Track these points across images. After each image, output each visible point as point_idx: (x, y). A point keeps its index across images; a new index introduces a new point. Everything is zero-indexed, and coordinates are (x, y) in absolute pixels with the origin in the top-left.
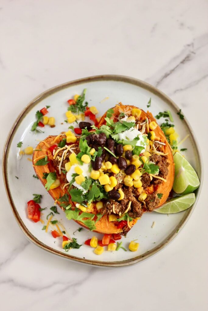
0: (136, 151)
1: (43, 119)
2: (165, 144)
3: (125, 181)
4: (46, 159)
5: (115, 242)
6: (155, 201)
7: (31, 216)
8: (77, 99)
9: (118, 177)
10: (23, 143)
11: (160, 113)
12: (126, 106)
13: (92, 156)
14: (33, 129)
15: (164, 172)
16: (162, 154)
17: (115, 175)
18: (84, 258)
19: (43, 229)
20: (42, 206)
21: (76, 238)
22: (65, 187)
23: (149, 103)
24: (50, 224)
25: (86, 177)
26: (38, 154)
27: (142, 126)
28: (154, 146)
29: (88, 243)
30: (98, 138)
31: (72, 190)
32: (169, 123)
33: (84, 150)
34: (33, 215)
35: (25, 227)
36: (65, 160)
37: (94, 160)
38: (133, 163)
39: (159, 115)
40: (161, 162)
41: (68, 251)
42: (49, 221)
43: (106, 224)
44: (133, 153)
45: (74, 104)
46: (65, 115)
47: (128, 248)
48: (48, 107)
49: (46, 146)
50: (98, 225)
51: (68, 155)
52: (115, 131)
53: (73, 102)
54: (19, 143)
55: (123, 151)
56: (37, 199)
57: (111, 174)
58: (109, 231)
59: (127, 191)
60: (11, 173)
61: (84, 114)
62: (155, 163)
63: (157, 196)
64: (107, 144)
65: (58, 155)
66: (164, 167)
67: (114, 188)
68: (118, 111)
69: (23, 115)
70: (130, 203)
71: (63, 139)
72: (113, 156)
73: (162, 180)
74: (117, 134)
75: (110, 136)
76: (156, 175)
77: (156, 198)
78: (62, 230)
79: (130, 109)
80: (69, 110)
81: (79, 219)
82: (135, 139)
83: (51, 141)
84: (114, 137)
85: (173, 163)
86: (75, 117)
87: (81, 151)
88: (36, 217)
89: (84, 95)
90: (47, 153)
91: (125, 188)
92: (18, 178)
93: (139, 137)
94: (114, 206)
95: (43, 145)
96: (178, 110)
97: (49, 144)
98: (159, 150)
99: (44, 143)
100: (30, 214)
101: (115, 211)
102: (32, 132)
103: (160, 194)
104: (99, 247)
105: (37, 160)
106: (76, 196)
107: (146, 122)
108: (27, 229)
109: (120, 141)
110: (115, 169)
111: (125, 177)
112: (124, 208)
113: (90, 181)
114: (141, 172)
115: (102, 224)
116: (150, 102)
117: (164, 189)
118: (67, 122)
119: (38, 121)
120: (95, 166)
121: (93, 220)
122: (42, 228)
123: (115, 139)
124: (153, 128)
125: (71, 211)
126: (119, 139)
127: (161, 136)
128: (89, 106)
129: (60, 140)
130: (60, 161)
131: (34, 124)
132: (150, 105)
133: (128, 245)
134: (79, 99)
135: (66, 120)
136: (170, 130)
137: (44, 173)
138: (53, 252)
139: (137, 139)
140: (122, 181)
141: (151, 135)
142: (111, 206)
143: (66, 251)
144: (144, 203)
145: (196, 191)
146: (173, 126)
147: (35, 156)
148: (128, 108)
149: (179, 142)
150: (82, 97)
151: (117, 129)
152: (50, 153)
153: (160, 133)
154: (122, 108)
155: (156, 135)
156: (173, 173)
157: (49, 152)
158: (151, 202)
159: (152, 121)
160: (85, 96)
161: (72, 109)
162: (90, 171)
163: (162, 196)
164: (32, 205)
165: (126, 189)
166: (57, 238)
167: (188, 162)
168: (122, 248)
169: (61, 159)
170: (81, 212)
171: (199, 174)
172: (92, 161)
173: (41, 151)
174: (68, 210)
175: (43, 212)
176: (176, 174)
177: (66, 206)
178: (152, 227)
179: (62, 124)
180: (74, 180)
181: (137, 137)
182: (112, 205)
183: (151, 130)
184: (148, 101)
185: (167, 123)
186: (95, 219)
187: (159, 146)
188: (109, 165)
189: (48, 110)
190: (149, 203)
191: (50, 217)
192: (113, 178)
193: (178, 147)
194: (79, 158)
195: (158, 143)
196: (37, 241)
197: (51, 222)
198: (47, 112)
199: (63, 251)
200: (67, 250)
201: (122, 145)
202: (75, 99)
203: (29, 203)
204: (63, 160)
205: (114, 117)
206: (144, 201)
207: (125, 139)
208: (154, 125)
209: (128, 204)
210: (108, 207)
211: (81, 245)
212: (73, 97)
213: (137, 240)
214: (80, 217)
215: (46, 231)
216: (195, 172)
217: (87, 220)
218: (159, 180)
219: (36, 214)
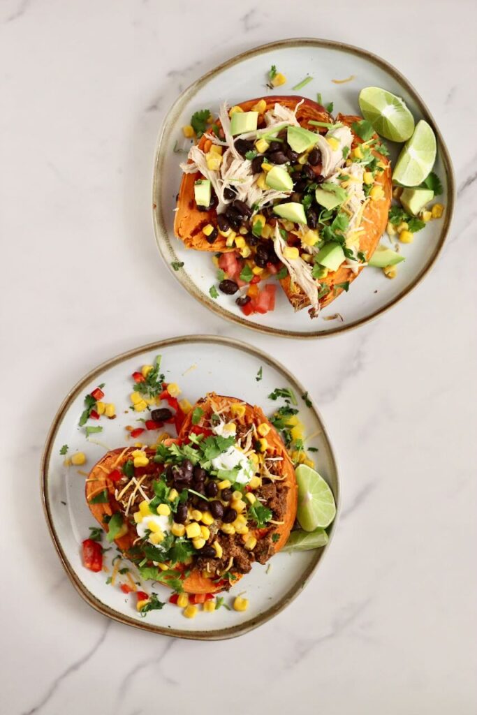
0: (237, 487)
1: (97, 407)
2: (281, 459)
3: (223, 530)
4: (105, 494)
5: (213, 597)
6: (269, 553)
7: (88, 565)
8: (147, 375)
9: (212, 528)
10: (68, 446)
11: (276, 390)
12: (222, 398)
13: (172, 504)
16: (278, 478)
17: (207, 527)
18: (169, 627)
19: (107, 583)
20: (105, 545)
21: (156, 593)
22: (137, 542)
23: (258, 374)
24: (118, 573)
25: (165, 532)
26: (93, 486)
27: (246, 437)
28: (265, 466)
29: (174, 600)
31: (146, 548)
32: (291, 406)
33: (161, 492)
34: (92, 564)
35: (81, 583)
36: (134, 506)
38: (233, 506)
39: (275, 393)
41: (146, 615)
42: (116, 570)
43: (199, 582)
44: (232, 489)
45: (142, 382)
46: (129, 398)
47: (232, 605)
48: (102, 386)
49: (103, 472)
51: (137, 498)
52: (205, 456)
54: (63, 448)
55: (218, 490)
56: (96, 535)
57: (201, 523)
58: (204, 590)
60: (54, 498)
61: (159, 396)
62: (266, 501)
63: (271, 541)
65: (123, 498)
66: (280, 506)
67: (207, 542)
68: (210, 409)
70: (232, 559)
71: (129, 462)
72: (203, 499)
73: (277, 524)
74: (208, 460)
75: (198, 465)
77: (270, 548)
78: (135, 581)
79: (228, 404)
80: (135, 389)
81: (159, 578)
82: (235, 467)
83: (111, 464)
84: (205, 465)
85: (295, 484)
86: (146, 403)
88: (96, 566)
89: (158, 365)
90: (107, 483)
91: (223, 537)
92: (65, 504)
93: (242, 464)
94: (208, 565)
95: (100, 471)
97: (109, 468)
99: (101, 469)
100: (87, 561)
101: (210, 570)
103: (277, 535)
104: (191, 607)
105: (92, 495)
106: (153, 554)
107: (253, 429)
108: (85, 587)
109: (213, 473)
110: (208, 519)
111: (222, 525)
112: (223, 565)
113: (171, 538)
114: (245, 517)
115: (193, 581)
116: (260, 373)
118: (133, 408)
119: (88, 410)
120: (178, 517)
121: (179, 579)
122: (106, 581)
123: (205, 468)
124: (264, 433)
125: (147, 569)
126: (212, 468)
127: (275, 443)
128: (166, 381)
129: (124, 462)
130: (126, 507)
131: (83, 415)
132: (261, 376)
133: (233, 600)
134: (150, 374)
135: (132, 406)
136: (292, 420)
137: (104, 516)
138: (123, 622)
139: (239, 467)
140: (219, 531)
141: (261, 445)
142: (205, 565)
143: (143, 617)
144: (253, 554)
145: (328, 530)
146: (297, 411)
147: (89, 490)
148: (225, 402)
149: (306, 438)
150: (155, 369)
151: (209, 454)
152: (110, 483)
153: (275, 440)
154: (216, 402)
155: (269, 443)
156: (295, 500)
157: (108, 480)
158: (262, 555)
159: (262, 423)
160: (160, 367)
161: (141, 389)
162: (171, 523)
163: (280, 538)
164: (89, 546)
165: (226, 538)
166: (130, 593)
167: (319, 475)
168: (224, 605)
169: (127, 505)
170: (161, 570)
171: (335, 493)
172: (172, 512)
173: (97, 481)
174: (142, 567)
175: (107, 554)
176: (300, 500)
177: (139, 562)
178: (267, 572)
179: (126, 412)
180: (147, 537)
181: (237, 464)
182: (206, 563)
183: (261, 437)
184: (259, 370)
185: (288, 407)
186: (183, 577)
187: (273, 466)
188: (199, 515)
189: (103, 390)
190: (259, 556)
191: (116, 562)
193: (304, 446)
194: (154, 508)
195: (272, 461)
196: (99, 604)
197: (119, 570)
198: (102, 395)
200: (143, 614)
201: (216, 480)
202: (146, 371)
203: (85, 543)
204: (130, 506)
205: (204, 419)
206: (252, 551)
207: (221, 468)
208: (265, 429)
209: (228, 560)
210: (200, 564)
211: (164, 604)
212: (142, 368)
213: (245, 592)
215: (112, 586)
216: (329, 490)
217: (171, 579)
219: (96, 560)
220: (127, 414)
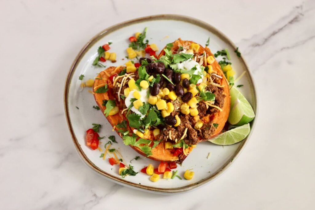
0: (193, 81)
1: (105, 55)
2: (221, 77)
3: (181, 108)
4: (106, 87)
5: (171, 171)
6: (211, 129)
7: (89, 144)
8: (138, 37)
9: (175, 104)
10: (84, 76)
11: (218, 52)
12: (185, 42)
13: (150, 83)
14: (95, 63)
15: (220, 101)
16: (219, 86)
17: (172, 101)
18: (140, 184)
19: (100, 157)
20: (101, 135)
23: (207, 42)
24: (108, 152)
25: (144, 103)
26: (99, 83)
27: (200, 59)
28: (211, 78)
29: (144, 171)
30: (157, 66)
31: (130, 115)
32: (227, 61)
33: (143, 76)
34: (92, 143)
35: (84, 153)
36: (125, 86)
37: (152, 85)
38: (190, 91)
39: (217, 54)
40: (217, 92)
42: (107, 150)
43: (162, 151)
44: (190, 82)
45: (135, 42)
46: (126, 52)
47: (183, 176)
48: (110, 43)
49: (106, 75)
50: (155, 151)
51: (127, 82)
52: (174, 60)
53: (134, 39)
54: (81, 76)
55: (181, 79)
56: (96, 128)
57: (168, 100)
58: (166, 158)
59: (183, 118)
60: (72, 103)
61: (145, 50)
62: (211, 92)
63: (212, 125)
64: (165, 72)
65: (118, 81)
66: (220, 97)
67: (171, 114)
68: (177, 46)
69: (85, 49)
70: (186, 129)
71: (124, 69)
72: (171, 83)
73: (217, 109)
74: (175, 64)
75: (169, 66)
76: (212, 104)
78: (119, 158)
79: (188, 45)
80: (130, 47)
81: (136, 145)
82: (192, 69)
83: (112, 71)
84: (173, 66)
85: (229, 95)
86: (136, 53)
87: (140, 77)
88: (95, 144)
90: (107, 82)
91: (181, 116)
92: (78, 108)
93: (197, 67)
94: (170, 132)
95: (104, 75)
96: (236, 48)
97: (110, 73)
98: (215, 81)
99: (105, 73)
100: (89, 142)
101: (171, 137)
102: (94, 67)
103: (216, 124)
104: (155, 175)
105: (97, 88)
106: (134, 122)
107: (204, 56)
108: (86, 155)
109: (178, 70)
110: (173, 96)
111: (182, 104)
112: (180, 134)
113: (148, 106)
114: (197, 100)
115: (159, 151)
116: (208, 41)
117: (220, 120)
118: (127, 57)
119: (99, 56)
120: (153, 91)
121: (149, 146)
122: (100, 156)
123: (173, 68)
124: (211, 62)
125: (129, 137)
127: (217, 69)
128: (149, 44)
129: (120, 71)
130: (119, 88)
131: (96, 59)
132: (209, 43)
133: (183, 174)
134: (140, 36)
135: (127, 56)
136: (227, 67)
137: (103, 101)
138: (109, 176)
139: (195, 69)
140: (179, 109)
141: (209, 69)
142: (168, 132)
143: (123, 178)
144: (200, 131)
146: (230, 64)
147: (95, 85)
148: (187, 44)
150: (144, 34)
152: (110, 83)
153: (217, 67)
154: (181, 43)
155: (213, 69)
156: (229, 105)
157: (109, 81)
158: (207, 130)
159: (210, 56)
160: (147, 34)
161: (133, 45)
162: (148, 97)
163: (218, 126)
164: (91, 133)
165: (183, 117)
166: (114, 165)
167: (244, 97)
168: (177, 176)
169: (120, 86)
170: (138, 138)
171: (254, 109)
172: (150, 87)
173: (101, 79)
174: (125, 135)
175: (102, 141)
176: (232, 107)
177: (124, 132)
178: (207, 158)
179: (123, 59)
181: (194, 67)
183: (208, 64)
184: (207, 40)
185: (225, 61)
186: (152, 145)
187: (216, 79)
188: (167, 91)
189: (110, 46)
190: (205, 131)
191: (108, 145)
192: (170, 104)
193: (235, 84)
194: (138, 84)
195: (215, 76)
196: (94, 166)
197: (109, 150)
198: (109, 48)
199: (120, 177)
200: (123, 176)
201: (180, 74)
202: (137, 36)
203: (88, 131)
204: (122, 86)
205: (173, 51)
206: (200, 129)
207: (182, 68)
208: (211, 59)
209: (184, 131)
210: (165, 133)
211: (137, 173)
212: (135, 35)
213: (193, 169)
214: (138, 143)
215: (104, 159)
216: (250, 106)
217: (144, 146)
218: (215, 109)
219: (95, 141)
220: (123, 61)
